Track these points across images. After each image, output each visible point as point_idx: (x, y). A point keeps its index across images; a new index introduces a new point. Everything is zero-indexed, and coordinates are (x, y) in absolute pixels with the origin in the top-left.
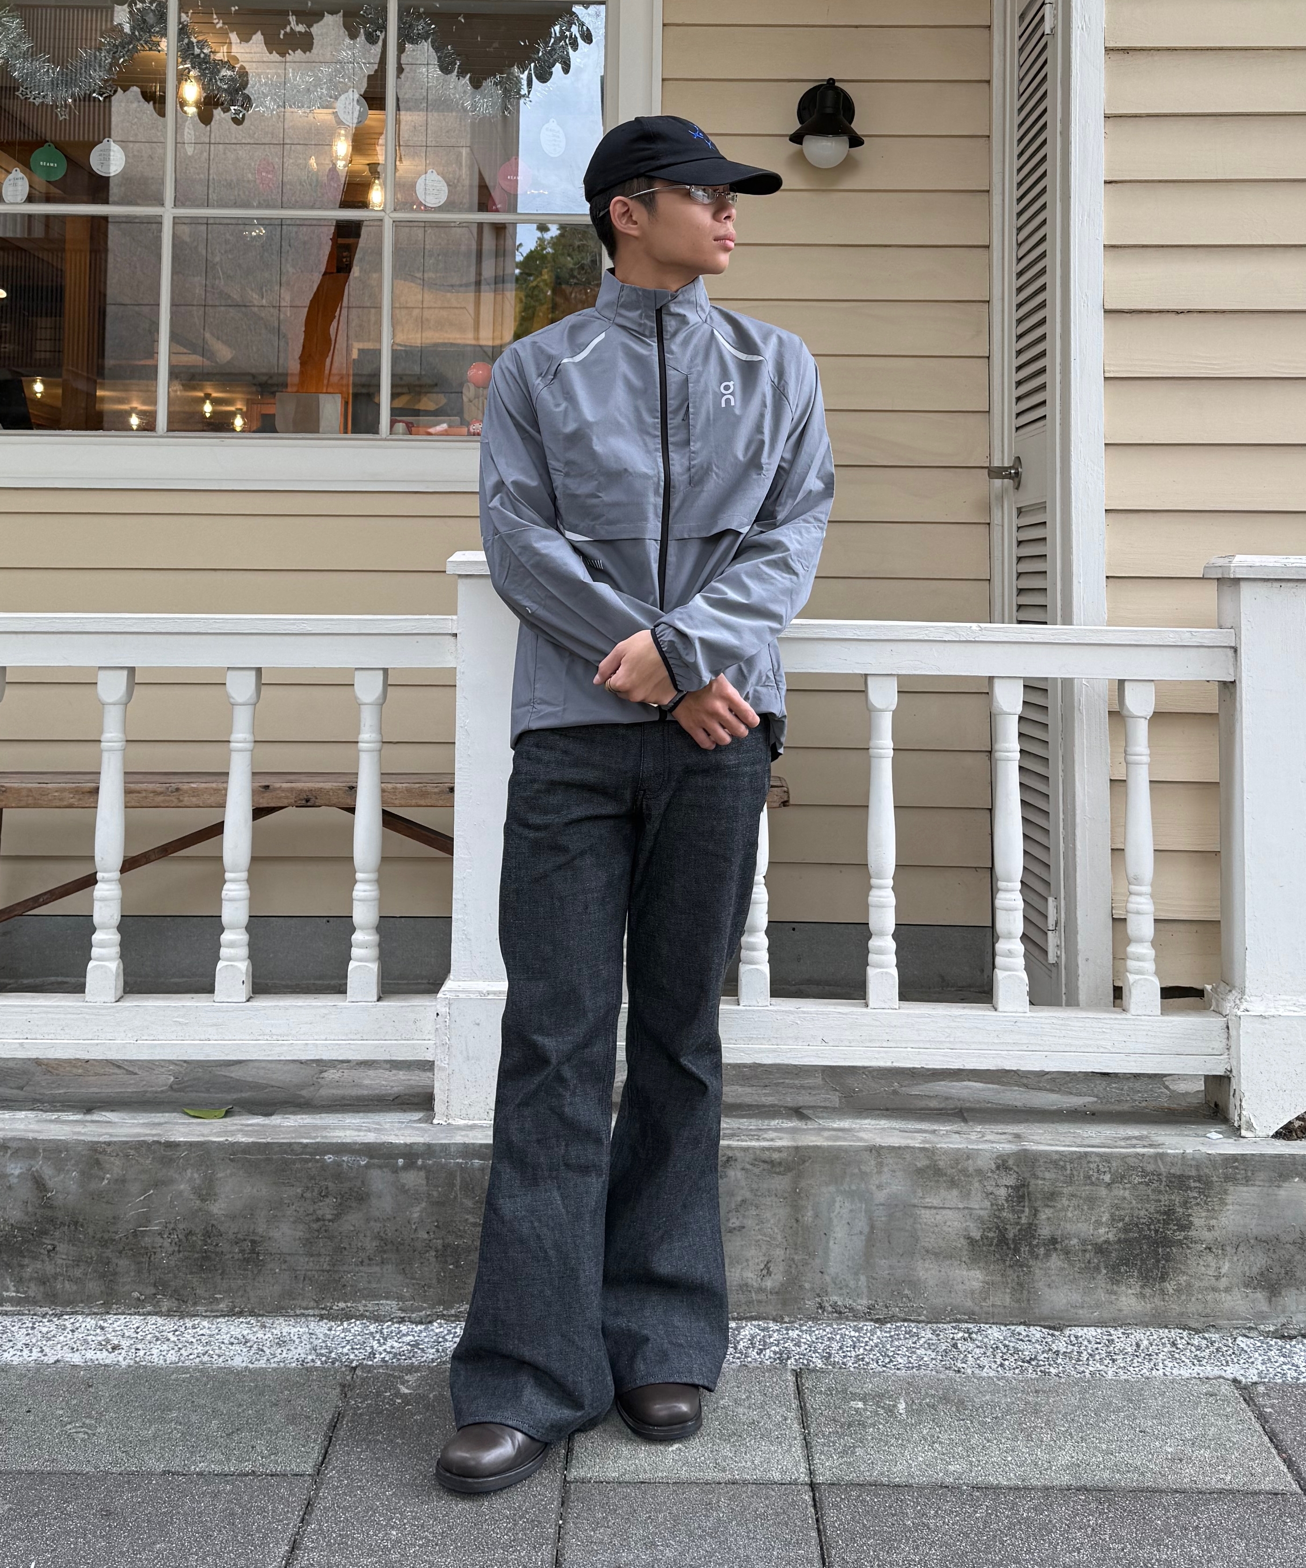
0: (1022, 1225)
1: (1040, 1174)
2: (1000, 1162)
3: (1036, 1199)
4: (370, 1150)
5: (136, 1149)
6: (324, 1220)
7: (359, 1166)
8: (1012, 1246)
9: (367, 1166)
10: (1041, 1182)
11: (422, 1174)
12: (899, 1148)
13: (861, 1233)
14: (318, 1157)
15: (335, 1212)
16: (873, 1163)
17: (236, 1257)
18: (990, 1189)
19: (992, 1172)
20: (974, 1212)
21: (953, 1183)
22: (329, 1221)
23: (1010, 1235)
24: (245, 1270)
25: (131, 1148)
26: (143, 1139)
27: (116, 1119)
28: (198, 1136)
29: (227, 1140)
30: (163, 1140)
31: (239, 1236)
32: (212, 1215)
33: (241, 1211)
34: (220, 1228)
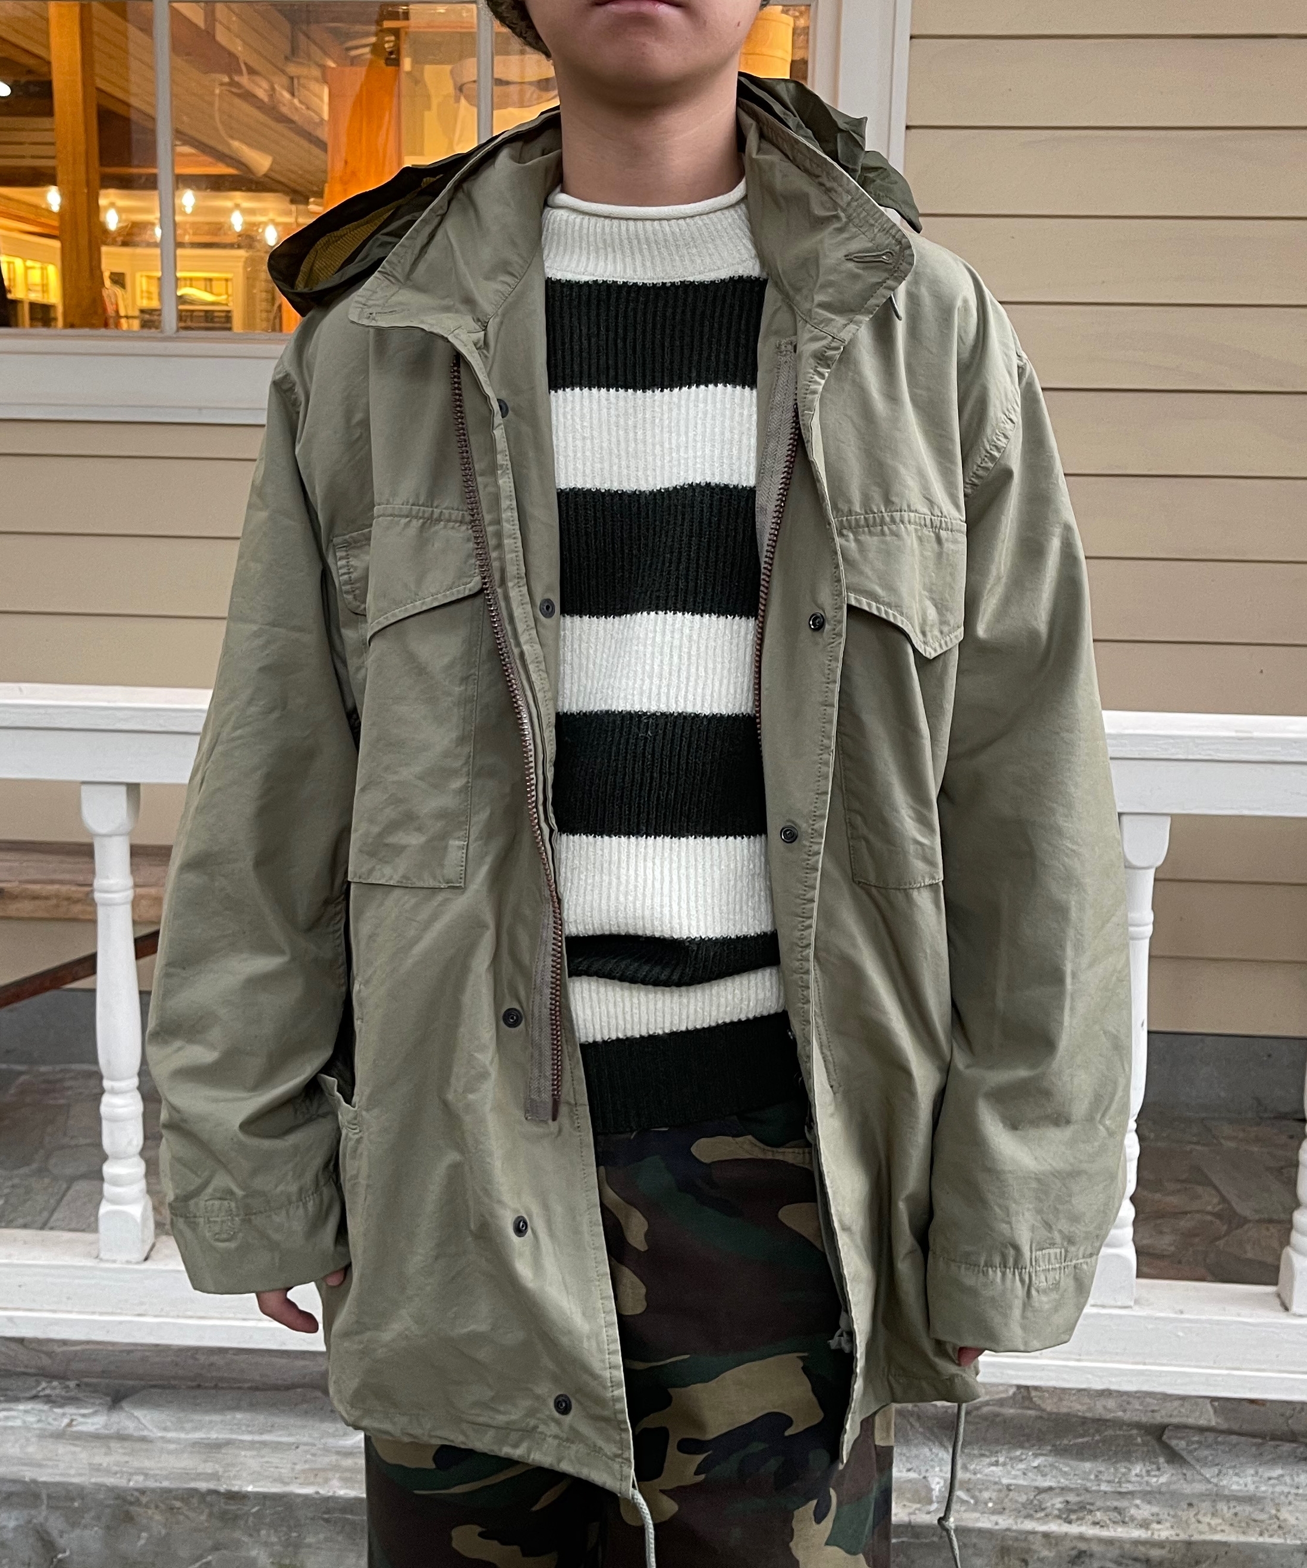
5: (183, 1500)
25: (176, 1498)
26: (193, 1485)
27: (155, 1430)
28: (275, 1480)
29: (317, 1493)
30: (222, 1488)
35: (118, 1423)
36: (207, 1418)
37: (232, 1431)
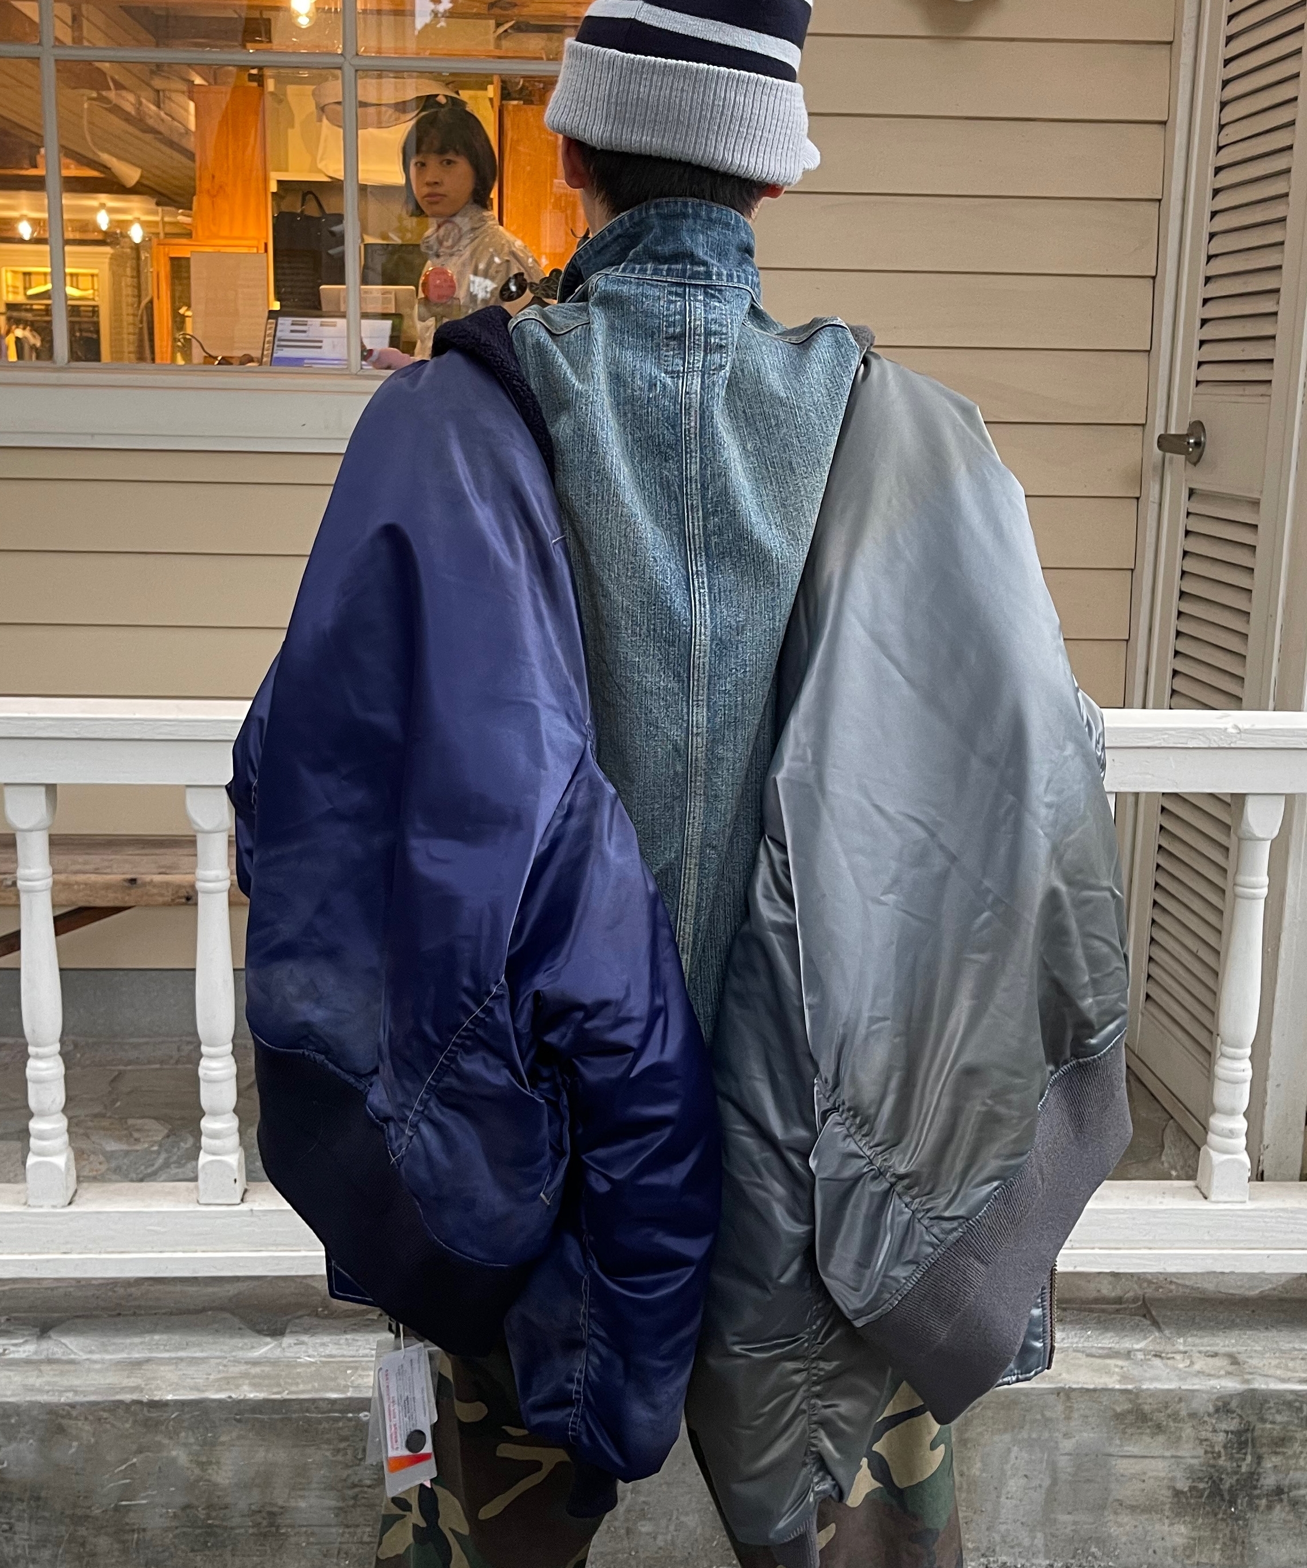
0: (1242, 1474)
1: (1271, 1418)
2: (1220, 1404)
3: (1263, 1445)
5: (110, 1411)
6: (362, 1486)
8: (1227, 1497)
10: (1268, 1426)
12: (1095, 1390)
13: (1040, 1486)
15: (376, 1477)
16: (1060, 1408)
17: (251, 1531)
18: (1204, 1435)
19: (1209, 1415)
20: (1182, 1460)
21: (1159, 1428)
22: (369, 1487)
23: (1226, 1486)
24: (261, 1545)
25: (104, 1410)
26: (118, 1397)
27: (81, 1353)
28: (191, 1389)
29: (230, 1397)
30: (145, 1398)
31: (253, 1507)
32: (216, 1485)
33: (253, 1479)
34: (228, 1500)
35: (48, 1350)
36: (128, 1341)
37: (150, 1350)
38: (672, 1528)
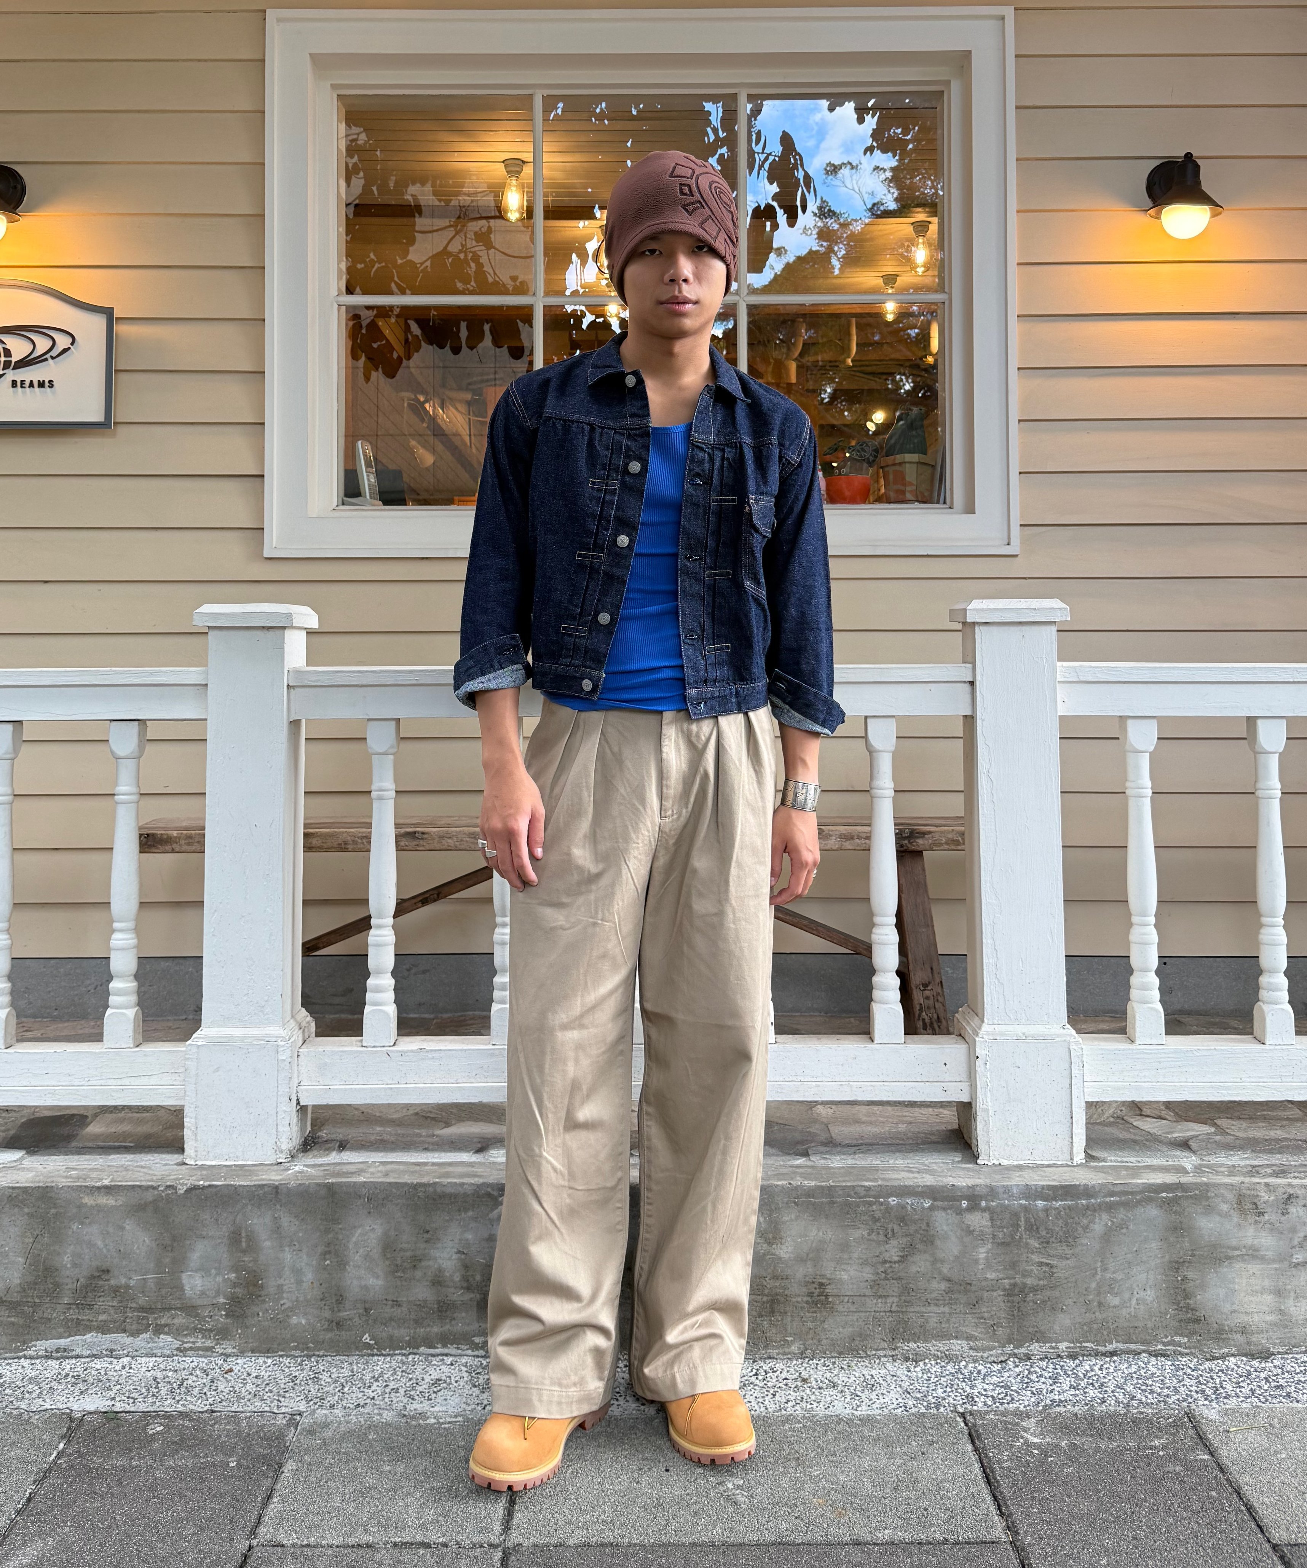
4: (932, 1193)
6: (890, 1262)
7: (923, 1208)
9: (931, 1208)
11: (987, 1215)
14: (882, 1200)
15: (901, 1254)
17: (805, 1299)
22: (895, 1262)
24: (815, 1312)
31: (807, 1279)
32: (780, 1259)
33: (808, 1255)
34: (789, 1272)
38: (1134, 1301)
